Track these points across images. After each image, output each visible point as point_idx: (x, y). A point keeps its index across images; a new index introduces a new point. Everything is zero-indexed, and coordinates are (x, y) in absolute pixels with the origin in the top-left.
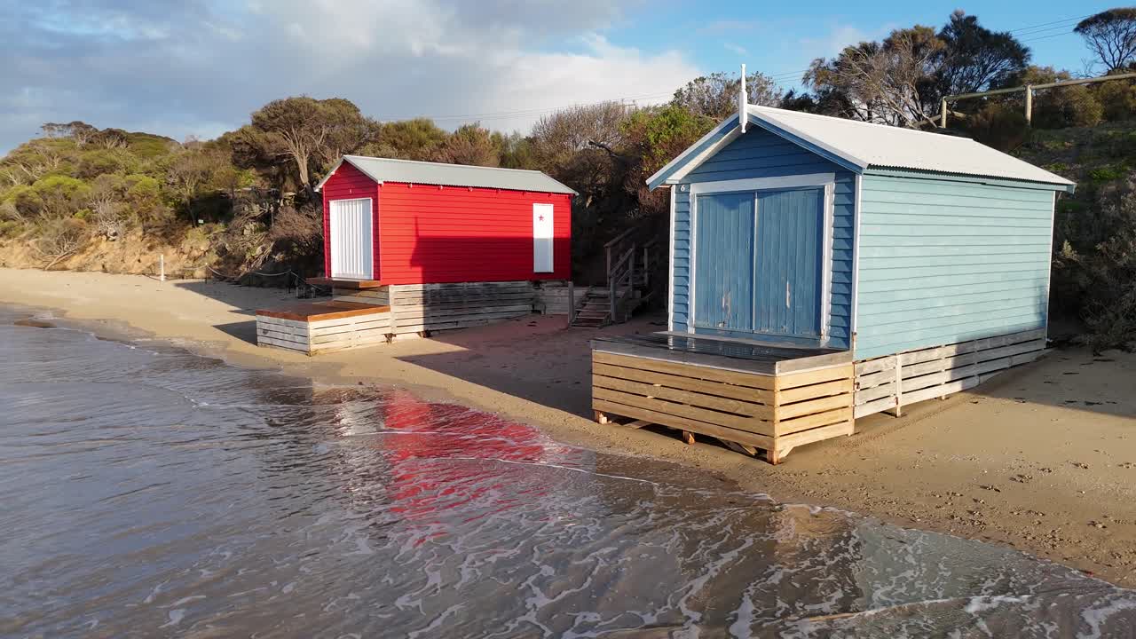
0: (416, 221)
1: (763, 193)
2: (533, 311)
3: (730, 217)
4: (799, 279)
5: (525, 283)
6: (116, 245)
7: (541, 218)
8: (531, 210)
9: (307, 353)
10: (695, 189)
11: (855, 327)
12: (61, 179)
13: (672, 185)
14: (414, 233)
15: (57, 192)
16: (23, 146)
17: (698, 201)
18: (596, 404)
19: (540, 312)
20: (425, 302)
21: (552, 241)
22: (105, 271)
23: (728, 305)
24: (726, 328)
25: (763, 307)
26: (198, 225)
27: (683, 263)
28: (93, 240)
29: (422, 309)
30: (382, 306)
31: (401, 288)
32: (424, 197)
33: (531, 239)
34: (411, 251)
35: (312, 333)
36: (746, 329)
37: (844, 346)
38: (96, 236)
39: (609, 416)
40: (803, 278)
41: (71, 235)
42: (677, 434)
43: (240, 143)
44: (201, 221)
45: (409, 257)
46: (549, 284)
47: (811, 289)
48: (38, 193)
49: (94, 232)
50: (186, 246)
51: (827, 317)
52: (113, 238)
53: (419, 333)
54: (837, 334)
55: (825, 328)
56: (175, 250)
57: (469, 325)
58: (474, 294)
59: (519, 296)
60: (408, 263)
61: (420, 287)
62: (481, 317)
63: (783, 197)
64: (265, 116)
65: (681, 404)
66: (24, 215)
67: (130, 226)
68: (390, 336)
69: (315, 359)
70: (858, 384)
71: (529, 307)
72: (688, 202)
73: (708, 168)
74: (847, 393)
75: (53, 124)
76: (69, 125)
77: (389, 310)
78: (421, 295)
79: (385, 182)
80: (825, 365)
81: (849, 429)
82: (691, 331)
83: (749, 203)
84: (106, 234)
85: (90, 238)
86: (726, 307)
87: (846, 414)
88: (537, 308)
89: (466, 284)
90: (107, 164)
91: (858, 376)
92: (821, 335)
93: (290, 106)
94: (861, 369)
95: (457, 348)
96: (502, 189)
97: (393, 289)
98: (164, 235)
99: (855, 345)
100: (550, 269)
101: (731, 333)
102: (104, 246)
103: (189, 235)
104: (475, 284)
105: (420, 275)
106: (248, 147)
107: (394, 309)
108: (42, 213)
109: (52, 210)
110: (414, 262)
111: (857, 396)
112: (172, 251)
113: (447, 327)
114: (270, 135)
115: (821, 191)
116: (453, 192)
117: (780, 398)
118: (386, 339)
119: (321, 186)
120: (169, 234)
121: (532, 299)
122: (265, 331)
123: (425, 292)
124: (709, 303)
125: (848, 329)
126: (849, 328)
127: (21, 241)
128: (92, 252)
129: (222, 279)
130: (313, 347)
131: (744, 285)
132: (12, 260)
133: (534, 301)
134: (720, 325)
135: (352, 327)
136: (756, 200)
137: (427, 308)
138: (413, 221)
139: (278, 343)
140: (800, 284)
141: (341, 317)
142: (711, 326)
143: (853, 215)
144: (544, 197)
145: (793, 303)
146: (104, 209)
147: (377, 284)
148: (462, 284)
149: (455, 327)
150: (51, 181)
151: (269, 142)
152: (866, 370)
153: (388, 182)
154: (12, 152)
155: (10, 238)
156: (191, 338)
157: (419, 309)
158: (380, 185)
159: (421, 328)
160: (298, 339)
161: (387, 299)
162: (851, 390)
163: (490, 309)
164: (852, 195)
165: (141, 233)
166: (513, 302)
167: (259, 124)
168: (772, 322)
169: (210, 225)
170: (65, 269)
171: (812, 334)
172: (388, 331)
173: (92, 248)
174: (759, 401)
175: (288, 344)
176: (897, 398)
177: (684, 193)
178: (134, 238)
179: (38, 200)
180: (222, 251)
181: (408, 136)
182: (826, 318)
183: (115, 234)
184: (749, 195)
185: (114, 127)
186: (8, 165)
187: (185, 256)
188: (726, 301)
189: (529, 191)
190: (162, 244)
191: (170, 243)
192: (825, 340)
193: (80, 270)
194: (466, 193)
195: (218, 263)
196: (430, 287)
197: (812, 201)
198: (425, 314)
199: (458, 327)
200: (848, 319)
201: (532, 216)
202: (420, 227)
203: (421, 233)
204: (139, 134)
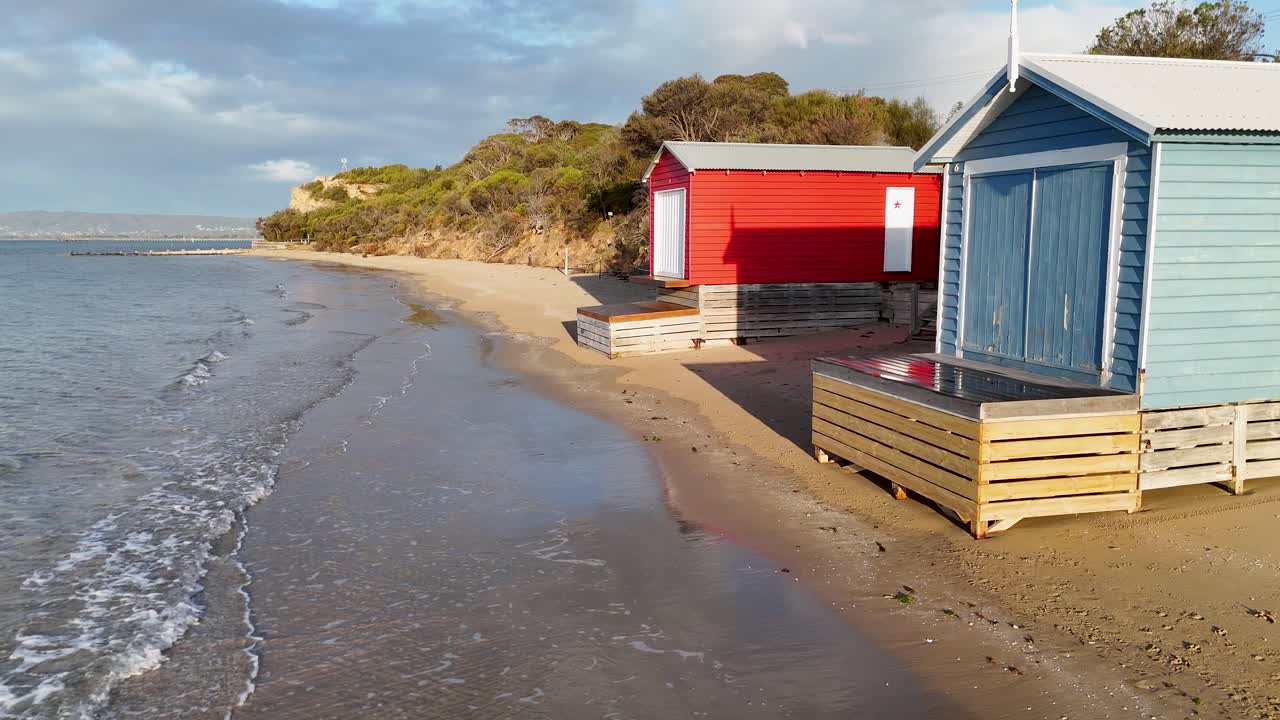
0: (732, 213)
1: (1044, 173)
2: (881, 319)
3: (1005, 203)
4: (1079, 291)
5: (870, 285)
6: (542, 238)
7: (897, 204)
8: (883, 196)
9: (609, 355)
10: (969, 170)
11: (1144, 362)
12: (505, 173)
13: (944, 164)
14: (728, 226)
15: (503, 186)
16: (482, 142)
17: (972, 183)
18: (816, 439)
19: (887, 320)
20: (740, 305)
21: (911, 231)
22: (530, 264)
23: (999, 323)
24: (996, 353)
25: (1038, 327)
26: (608, 217)
27: (954, 267)
28: (525, 233)
29: (735, 312)
30: (690, 308)
31: (712, 289)
32: (742, 185)
33: (882, 230)
34: (724, 247)
35: (613, 334)
36: (1017, 356)
37: (1130, 388)
38: (528, 229)
39: (831, 456)
40: (1084, 291)
41: (509, 229)
42: (885, 484)
43: (629, 131)
44: (610, 214)
45: (721, 254)
46: (899, 286)
47: (1093, 304)
48: (487, 188)
49: (526, 226)
50: (595, 240)
51: (1111, 346)
52: (539, 231)
53: (732, 339)
54: (1119, 369)
55: (1107, 360)
56: (586, 244)
57: (794, 332)
58: (802, 296)
59: (861, 301)
60: (721, 261)
61: (734, 288)
62: (809, 324)
63: (1065, 177)
64: (655, 100)
65: (891, 447)
66: (477, 209)
67: (553, 219)
68: (698, 342)
69: (614, 362)
70: (1148, 442)
71: (875, 314)
72: (962, 186)
73: (982, 142)
74: (1129, 453)
75: (516, 120)
76: (530, 120)
77: (698, 313)
78: (735, 296)
79: (697, 170)
80: (1078, 411)
81: (1130, 503)
82: (960, 354)
83: (1025, 186)
84: (534, 227)
85: (523, 231)
86: (997, 326)
87: (1127, 483)
88: (884, 315)
89: (792, 285)
90: (547, 157)
91: (1152, 431)
92: (1101, 370)
93: (680, 87)
94: (1158, 421)
95: (760, 359)
96: (843, 172)
97: (703, 290)
98: (580, 229)
99: (1142, 387)
100: (907, 267)
101: (1000, 361)
102: (533, 239)
103: (599, 228)
104: (804, 285)
105: (735, 274)
106: (636, 134)
107: (703, 312)
108: (490, 207)
109: (498, 203)
110: (727, 259)
111: (1146, 459)
112: (584, 244)
113: (766, 333)
114: (658, 121)
115: (1110, 167)
116: (779, 177)
117: (987, 452)
118: (693, 345)
119: (648, 176)
120: (582, 228)
121: (880, 304)
122: (583, 330)
123: (739, 293)
124: (980, 322)
125: (1134, 363)
126: (1136, 362)
127: (472, 234)
128: (523, 245)
129: (615, 274)
130: (614, 350)
131: (1017, 297)
132: (465, 253)
133: (880, 307)
134: (990, 349)
135: (657, 331)
136: (1035, 182)
137: (743, 312)
138: (728, 213)
139: (591, 343)
140: (1080, 298)
141: (644, 318)
142: (980, 350)
143: (1147, 202)
144: (899, 179)
145: (1071, 326)
146: (536, 202)
147: (685, 284)
148: (786, 285)
149: (777, 334)
150: (498, 176)
151: (657, 128)
152: (1166, 424)
153: (699, 170)
154: (473, 149)
155: (464, 231)
156: (531, 334)
157: (732, 313)
158: (692, 173)
159: (734, 335)
160: (603, 340)
161: (697, 300)
162: (1134, 450)
163: (822, 315)
164: (1147, 174)
165: (561, 226)
166: (854, 307)
167: (650, 108)
168: (1047, 347)
169: (620, 217)
170: (500, 261)
171: (1090, 367)
172: (696, 336)
173: (524, 241)
174: (963, 453)
175: (597, 345)
176: (1234, 468)
177: (957, 174)
178: (556, 231)
179: (487, 195)
180: (619, 246)
181: (796, 112)
182: (1108, 346)
183: (541, 228)
184: (1025, 176)
185: (569, 120)
186: (470, 162)
187: (594, 250)
188: (997, 319)
189: (879, 173)
190: (577, 237)
191: (583, 237)
192: (1106, 377)
193: (510, 262)
194: (798, 178)
195: (616, 257)
196: (747, 288)
197: (1098, 183)
198: (738, 318)
199: (780, 334)
200: (1135, 349)
201: (884, 202)
202: (736, 220)
203: (737, 226)
204: (593, 125)
